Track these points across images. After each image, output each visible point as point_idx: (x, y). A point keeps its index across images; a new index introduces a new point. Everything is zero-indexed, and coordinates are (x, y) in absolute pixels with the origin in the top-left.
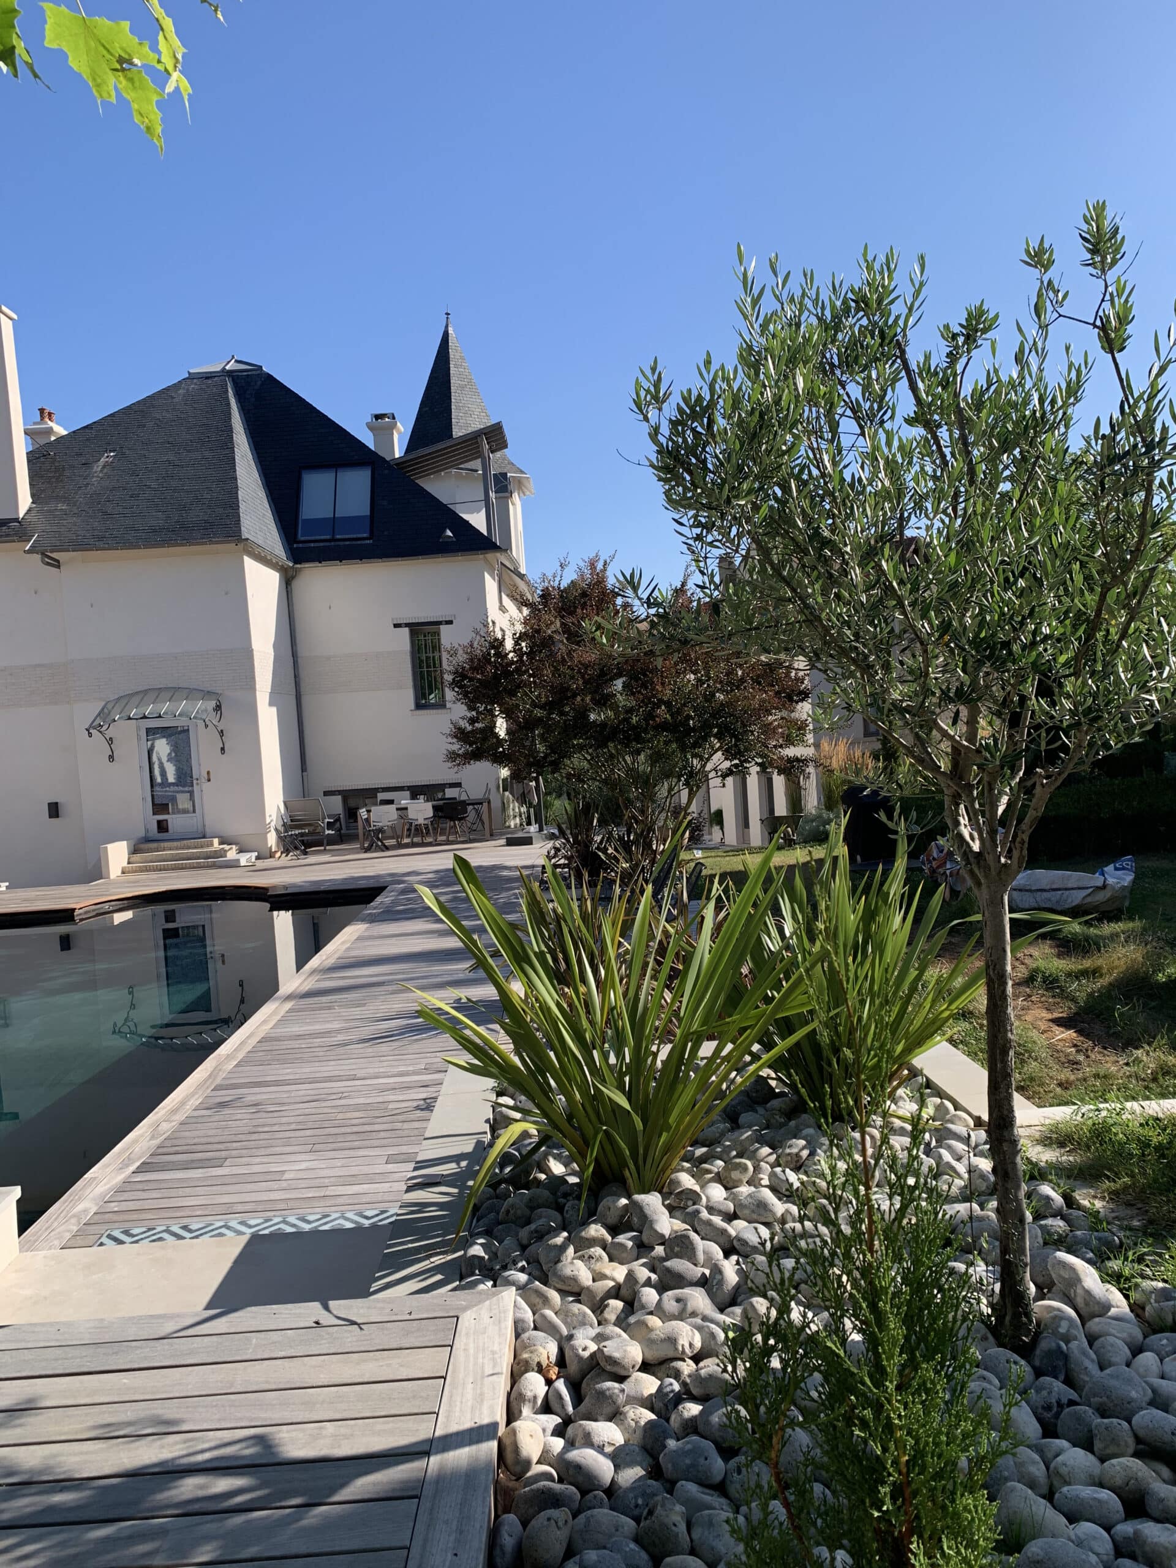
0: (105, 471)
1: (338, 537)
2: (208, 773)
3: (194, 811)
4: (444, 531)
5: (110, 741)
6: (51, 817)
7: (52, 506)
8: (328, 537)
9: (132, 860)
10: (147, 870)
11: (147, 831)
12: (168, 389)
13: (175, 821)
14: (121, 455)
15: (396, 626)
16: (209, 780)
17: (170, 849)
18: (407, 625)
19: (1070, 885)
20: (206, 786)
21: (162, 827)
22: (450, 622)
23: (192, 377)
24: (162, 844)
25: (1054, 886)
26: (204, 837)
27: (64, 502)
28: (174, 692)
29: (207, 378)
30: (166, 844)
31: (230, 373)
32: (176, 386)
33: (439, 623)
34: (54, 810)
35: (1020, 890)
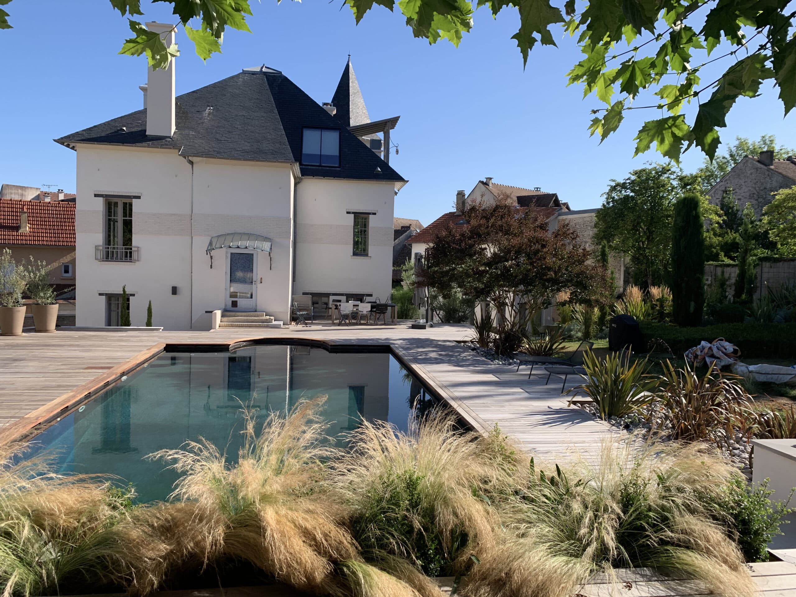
0: (210, 116)
1: (323, 165)
2: (261, 278)
3: (252, 297)
4: (376, 168)
5: (211, 257)
6: (173, 294)
7: (186, 132)
8: (318, 164)
9: (223, 320)
10: (232, 326)
11: (226, 305)
12: (232, 77)
13: (242, 303)
14: (216, 109)
15: (348, 213)
16: (261, 282)
17: (241, 316)
18: (353, 213)
19: (781, 373)
20: (259, 285)
21: (234, 304)
22: (375, 214)
23: (244, 72)
24: (237, 314)
25: (774, 372)
26: (256, 311)
27: (192, 131)
28: (249, 236)
29: (253, 74)
30: (239, 314)
31: (265, 73)
32: (237, 76)
33: (369, 214)
34: (175, 291)
35: (758, 373)
